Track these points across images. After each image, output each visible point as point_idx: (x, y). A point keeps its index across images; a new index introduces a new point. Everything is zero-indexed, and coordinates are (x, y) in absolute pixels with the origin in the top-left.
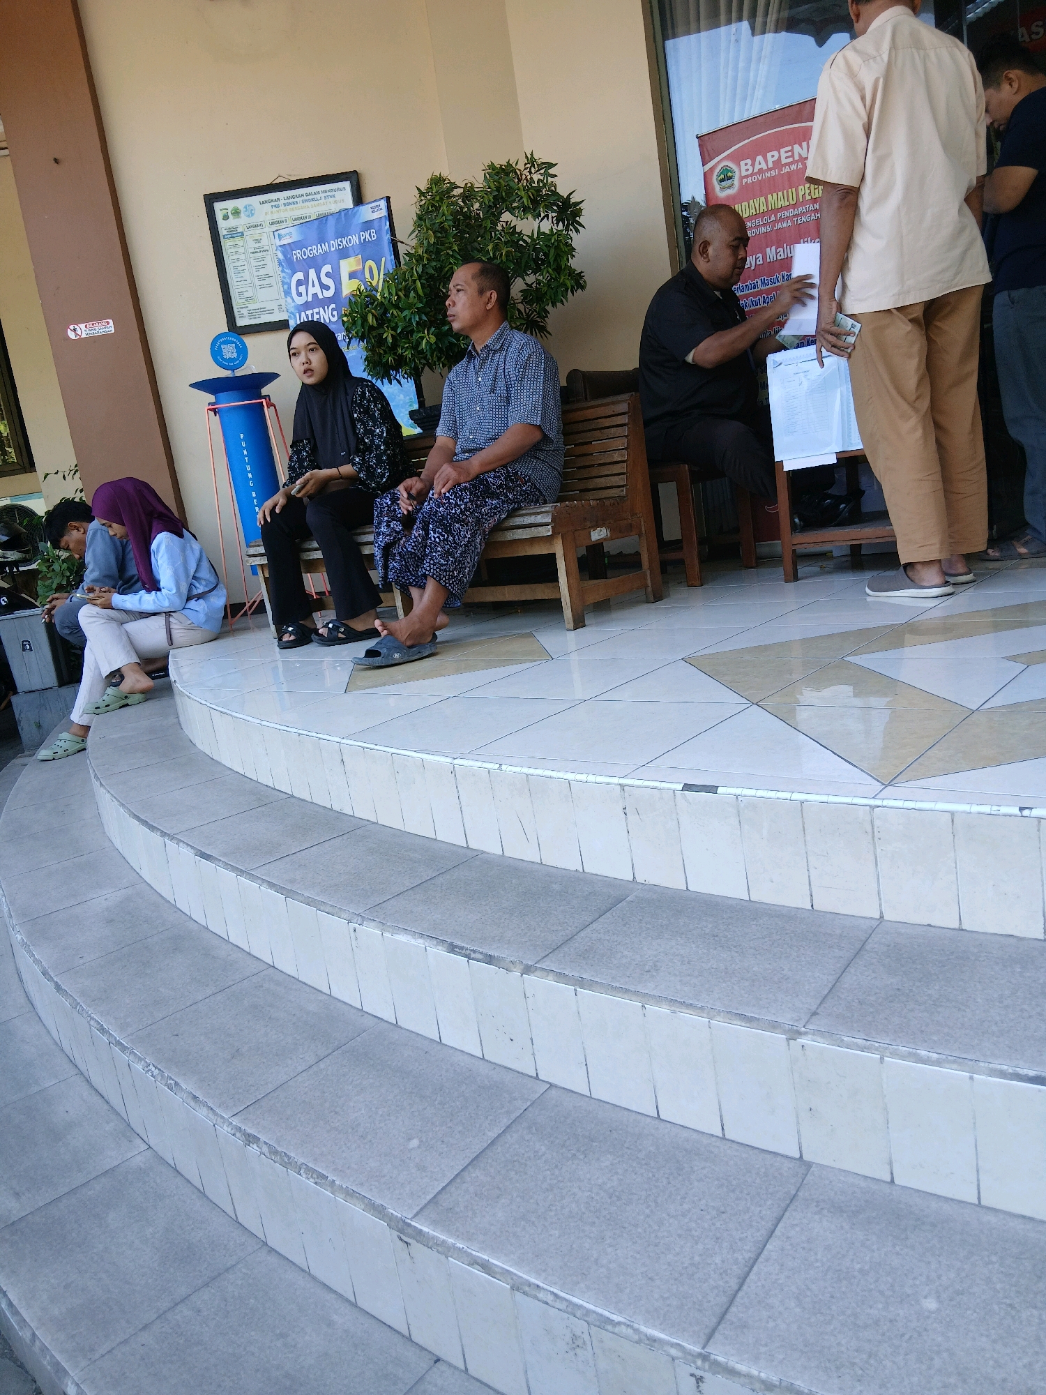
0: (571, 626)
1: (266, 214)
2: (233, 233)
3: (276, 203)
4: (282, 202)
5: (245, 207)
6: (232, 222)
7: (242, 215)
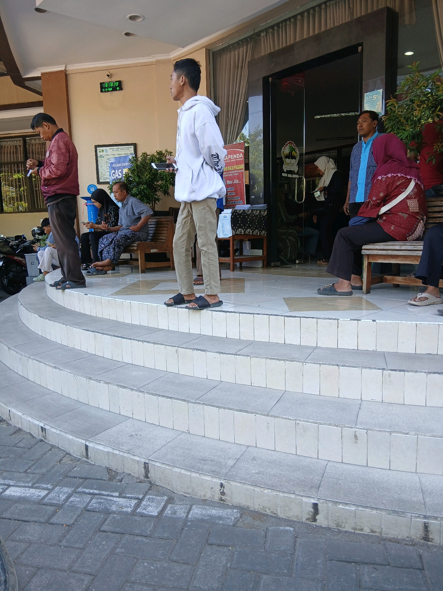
1: (111, 152)
2: (101, 156)
3: (113, 149)
4: (115, 150)
5: (105, 150)
6: (101, 153)
7: (104, 152)
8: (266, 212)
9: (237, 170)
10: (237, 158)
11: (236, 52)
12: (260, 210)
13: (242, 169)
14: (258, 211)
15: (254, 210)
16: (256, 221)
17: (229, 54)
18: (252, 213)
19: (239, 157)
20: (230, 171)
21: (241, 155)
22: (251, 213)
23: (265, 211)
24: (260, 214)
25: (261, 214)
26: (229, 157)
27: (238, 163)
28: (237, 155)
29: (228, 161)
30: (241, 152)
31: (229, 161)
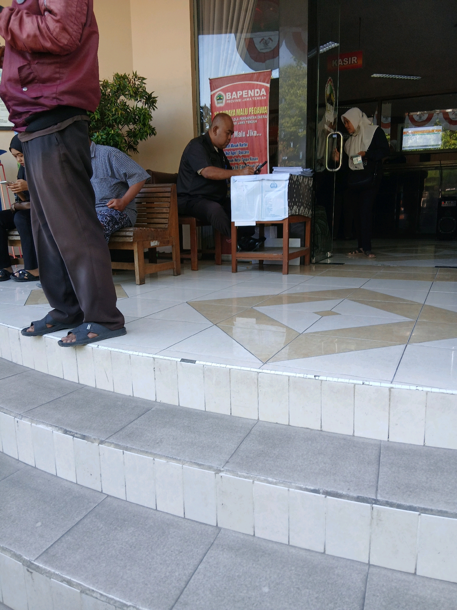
0: (139, 283)
9: (255, 115)
10: (254, 96)
13: (264, 114)
19: (258, 95)
21: (263, 92)
26: (239, 95)
27: (256, 104)
28: (256, 90)
30: (264, 87)
31: (239, 100)
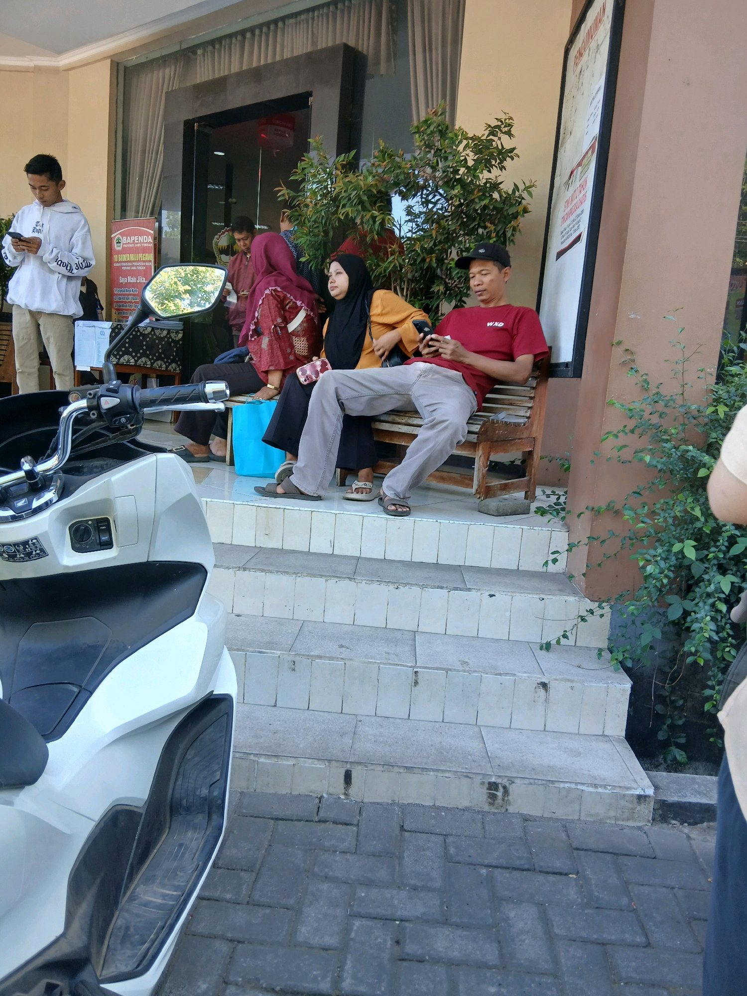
8: (180, 336)
9: (144, 261)
10: (143, 243)
11: (161, 73)
12: (169, 331)
13: (150, 261)
14: (165, 333)
15: (158, 329)
16: (160, 346)
17: (150, 75)
18: (153, 333)
19: (146, 242)
20: (134, 261)
21: (150, 240)
22: (150, 333)
23: (177, 332)
24: (168, 336)
25: (170, 337)
26: (132, 240)
27: (144, 250)
28: (145, 237)
29: (131, 246)
30: (150, 234)
31: (133, 245)
